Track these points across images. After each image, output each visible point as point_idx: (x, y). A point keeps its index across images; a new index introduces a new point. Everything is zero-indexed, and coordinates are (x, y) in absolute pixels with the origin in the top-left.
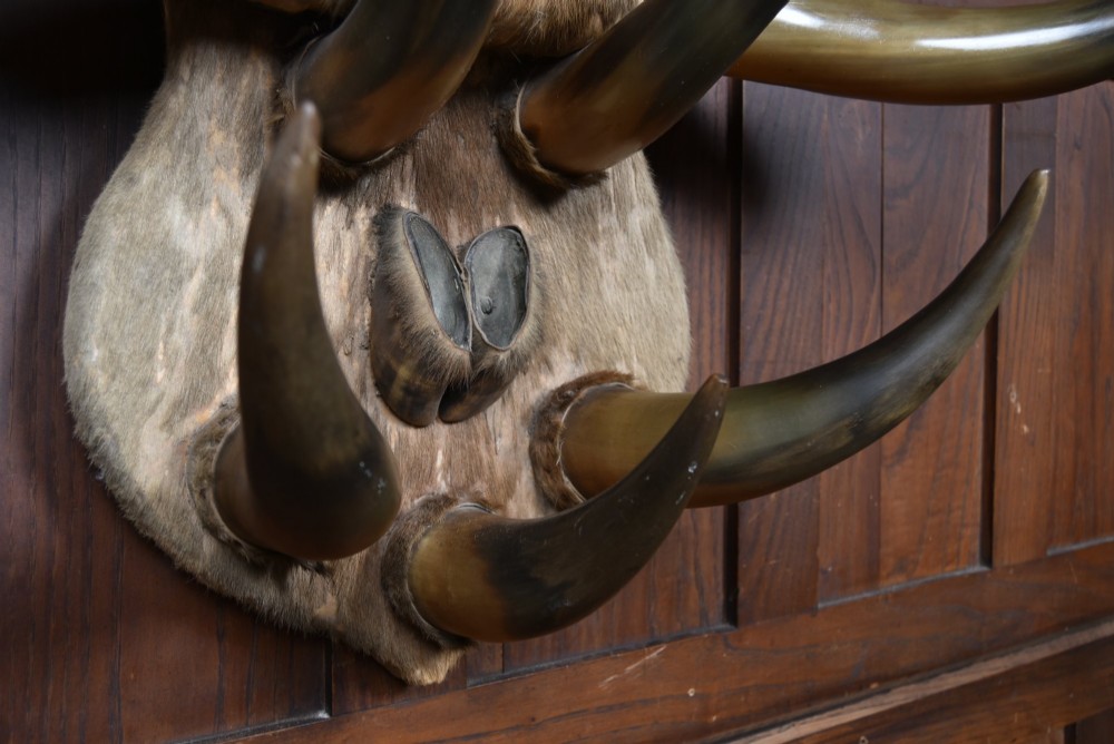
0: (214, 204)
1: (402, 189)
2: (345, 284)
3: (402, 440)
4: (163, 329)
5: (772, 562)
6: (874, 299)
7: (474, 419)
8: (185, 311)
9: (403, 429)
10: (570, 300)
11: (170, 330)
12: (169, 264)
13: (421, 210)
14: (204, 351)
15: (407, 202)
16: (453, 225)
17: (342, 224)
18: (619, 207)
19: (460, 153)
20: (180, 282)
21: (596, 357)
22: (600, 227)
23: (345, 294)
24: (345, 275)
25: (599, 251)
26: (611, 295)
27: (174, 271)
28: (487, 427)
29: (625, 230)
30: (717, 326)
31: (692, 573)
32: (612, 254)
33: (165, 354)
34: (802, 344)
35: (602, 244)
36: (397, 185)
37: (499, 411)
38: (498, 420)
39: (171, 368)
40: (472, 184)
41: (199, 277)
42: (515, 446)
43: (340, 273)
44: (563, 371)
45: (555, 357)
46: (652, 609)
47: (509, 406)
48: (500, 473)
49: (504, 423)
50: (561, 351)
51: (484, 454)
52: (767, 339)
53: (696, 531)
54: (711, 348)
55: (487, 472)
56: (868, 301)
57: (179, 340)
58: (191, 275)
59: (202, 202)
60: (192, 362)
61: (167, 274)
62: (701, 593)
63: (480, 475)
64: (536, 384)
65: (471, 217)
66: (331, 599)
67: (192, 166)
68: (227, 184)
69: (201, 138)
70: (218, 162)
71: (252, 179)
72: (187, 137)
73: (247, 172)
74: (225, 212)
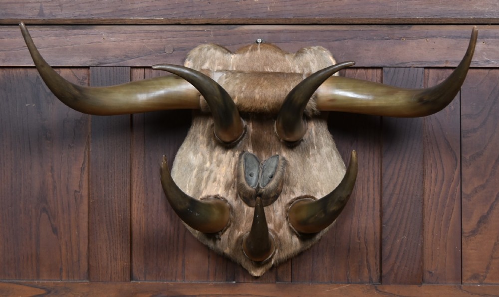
0: (200, 153)
1: (248, 146)
2: (232, 171)
3: (248, 211)
4: (188, 181)
5: (398, 264)
6: (457, 172)
7: (270, 206)
8: (193, 177)
9: (248, 207)
10: (300, 174)
11: (190, 182)
12: (190, 167)
13: (254, 152)
14: (197, 186)
15: (250, 150)
16: (264, 156)
17: (232, 156)
18: (317, 147)
19: (265, 136)
20: (191, 171)
21: (309, 190)
22: (311, 153)
23: (233, 173)
24: (233, 168)
25: (310, 160)
26: (315, 172)
27: (190, 168)
28: (273, 208)
29: (320, 154)
30: (376, 181)
31: (365, 263)
32: (315, 161)
33: (189, 187)
34: (412, 188)
35: (311, 158)
36: (247, 146)
37: (277, 205)
38: (277, 207)
39: (190, 190)
40: (269, 144)
41: (196, 169)
42: (283, 214)
43: (231, 167)
44: (298, 193)
45: (295, 190)
46: (348, 273)
47: (280, 203)
48: (277, 221)
49: (279, 208)
50: (298, 189)
51: (273, 216)
52: (395, 186)
53: (367, 249)
54: (374, 189)
55: (273, 220)
56: (453, 173)
57: (191, 184)
58: (194, 169)
59: (197, 153)
60: (194, 189)
61: (189, 169)
62: (369, 271)
63: (271, 221)
64: (289, 197)
65: (269, 153)
66: (228, 249)
67: (195, 145)
68: (203, 148)
69: (197, 138)
70: (201, 143)
71: (209, 147)
72: (194, 138)
73: (207, 145)
74: (202, 155)
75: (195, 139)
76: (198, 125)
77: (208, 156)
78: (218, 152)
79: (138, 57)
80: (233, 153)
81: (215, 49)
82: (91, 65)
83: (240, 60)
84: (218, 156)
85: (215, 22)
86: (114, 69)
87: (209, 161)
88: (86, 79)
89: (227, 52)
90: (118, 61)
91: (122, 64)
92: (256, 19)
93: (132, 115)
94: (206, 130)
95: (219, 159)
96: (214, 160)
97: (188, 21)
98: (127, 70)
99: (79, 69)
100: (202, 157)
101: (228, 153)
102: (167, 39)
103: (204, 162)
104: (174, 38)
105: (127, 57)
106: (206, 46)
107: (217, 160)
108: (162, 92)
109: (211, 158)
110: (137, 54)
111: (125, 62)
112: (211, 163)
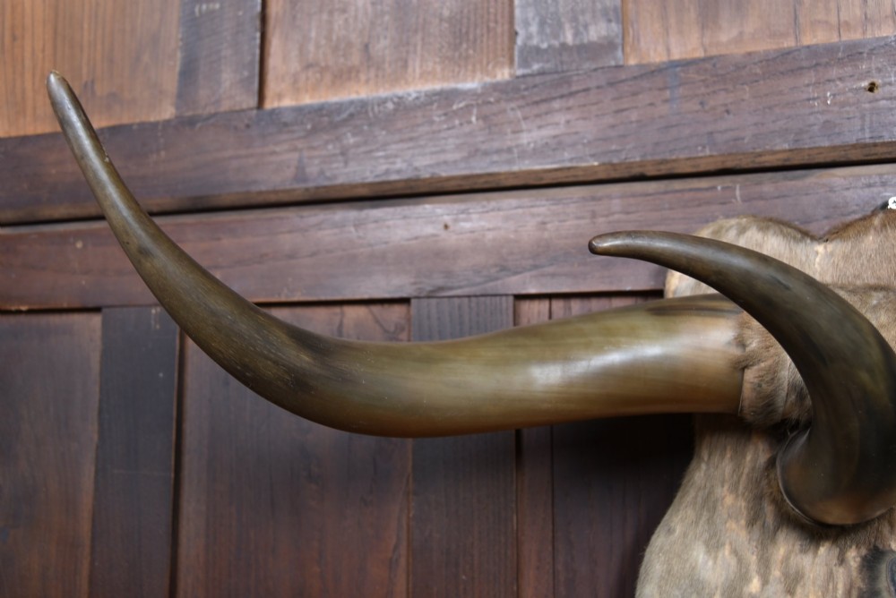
0: (727, 547)
12: (697, 590)
17: (834, 561)
36: (886, 529)
58: (712, 597)
59: (718, 547)
61: (694, 596)
67: (710, 521)
68: (737, 532)
69: (717, 500)
70: (730, 516)
71: (756, 528)
72: (706, 500)
73: (751, 523)
74: (735, 552)
75: (709, 504)
76: (716, 459)
77: (754, 558)
78: (786, 547)
79: (535, 267)
80: (836, 551)
81: (762, 229)
82: (415, 294)
83: (846, 257)
84: (786, 559)
85: (745, 163)
86: (470, 301)
87: (758, 572)
88: (402, 329)
89: (799, 236)
90: (479, 280)
91: (490, 287)
92: (875, 145)
93: (518, 433)
94: (744, 476)
95: (792, 571)
96: (776, 573)
97: (669, 166)
98: (504, 305)
99: (386, 306)
100: (733, 562)
101: (823, 550)
102: (611, 218)
103: (744, 578)
104: (628, 213)
105: (503, 269)
106: (733, 222)
107: (786, 575)
108: (615, 357)
109: (765, 564)
110: (530, 262)
111: (499, 282)
112: (765, 582)
